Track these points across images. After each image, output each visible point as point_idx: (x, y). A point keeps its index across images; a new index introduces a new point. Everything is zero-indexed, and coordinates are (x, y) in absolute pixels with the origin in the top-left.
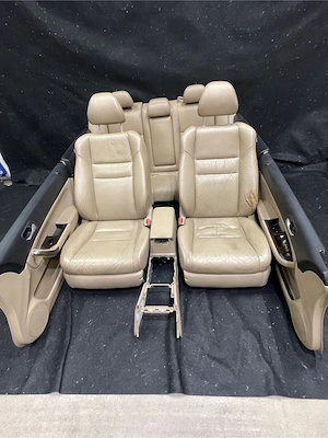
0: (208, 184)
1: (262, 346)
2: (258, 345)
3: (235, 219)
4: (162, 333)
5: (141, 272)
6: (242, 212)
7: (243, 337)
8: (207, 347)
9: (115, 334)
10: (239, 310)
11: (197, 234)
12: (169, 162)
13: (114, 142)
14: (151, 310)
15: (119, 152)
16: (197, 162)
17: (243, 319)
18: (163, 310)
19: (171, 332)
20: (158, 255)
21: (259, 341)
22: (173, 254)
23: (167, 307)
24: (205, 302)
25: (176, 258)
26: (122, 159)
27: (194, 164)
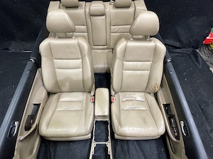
0: (130, 76)
6: (148, 91)
10: (143, 151)
15: (72, 53)
16: (125, 63)
20: (99, 120)
22: (108, 119)
25: (109, 122)
26: (75, 57)
27: (123, 64)
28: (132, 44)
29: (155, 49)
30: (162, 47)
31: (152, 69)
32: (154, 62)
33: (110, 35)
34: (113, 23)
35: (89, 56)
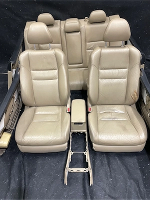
0: (107, 85)
1: (140, 189)
2: (137, 189)
3: (123, 106)
4: (81, 181)
5: (66, 144)
6: (128, 102)
7: (129, 184)
8: (108, 191)
9: (52, 182)
10: (126, 166)
11: (100, 118)
12: (78, 62)
13: (46, 56)
14: (75, 170)
15: (49, 63)
16: (101, 71)
17: (129, 172)
18: (82, 170)
19: (86, 181)
20: (76, 131)
21: (138, 186)
22: (85, 131)
23: (85, 169)
24: (105, 161)
25: (87, 133)
26: (51, 68)
27: (99, 72)
28: (106, 51)
29: (130, 55)
30: (136, 52)
31: (129, 76)
32: (131, 68)
33: (86, 52)
34: (88, 40)
35: (64, 65)
